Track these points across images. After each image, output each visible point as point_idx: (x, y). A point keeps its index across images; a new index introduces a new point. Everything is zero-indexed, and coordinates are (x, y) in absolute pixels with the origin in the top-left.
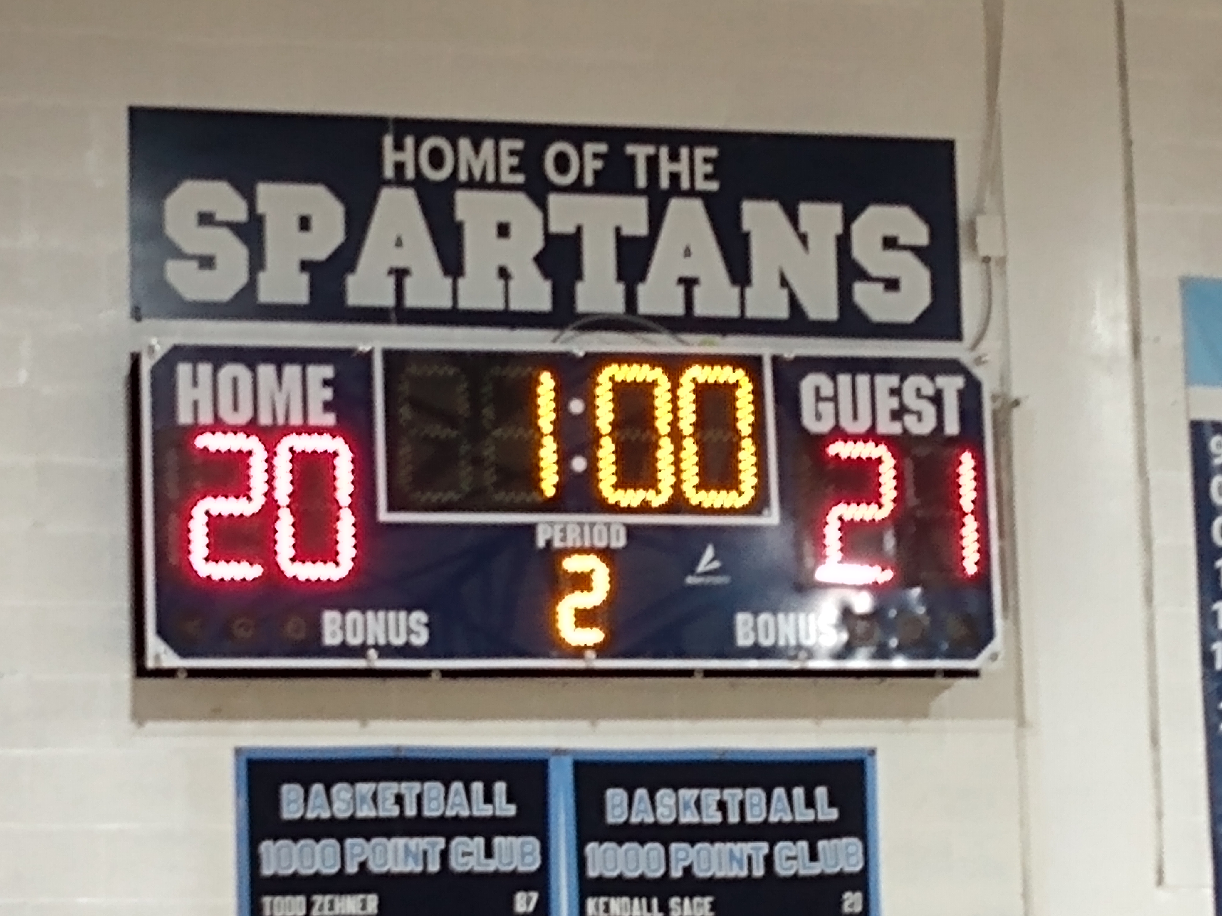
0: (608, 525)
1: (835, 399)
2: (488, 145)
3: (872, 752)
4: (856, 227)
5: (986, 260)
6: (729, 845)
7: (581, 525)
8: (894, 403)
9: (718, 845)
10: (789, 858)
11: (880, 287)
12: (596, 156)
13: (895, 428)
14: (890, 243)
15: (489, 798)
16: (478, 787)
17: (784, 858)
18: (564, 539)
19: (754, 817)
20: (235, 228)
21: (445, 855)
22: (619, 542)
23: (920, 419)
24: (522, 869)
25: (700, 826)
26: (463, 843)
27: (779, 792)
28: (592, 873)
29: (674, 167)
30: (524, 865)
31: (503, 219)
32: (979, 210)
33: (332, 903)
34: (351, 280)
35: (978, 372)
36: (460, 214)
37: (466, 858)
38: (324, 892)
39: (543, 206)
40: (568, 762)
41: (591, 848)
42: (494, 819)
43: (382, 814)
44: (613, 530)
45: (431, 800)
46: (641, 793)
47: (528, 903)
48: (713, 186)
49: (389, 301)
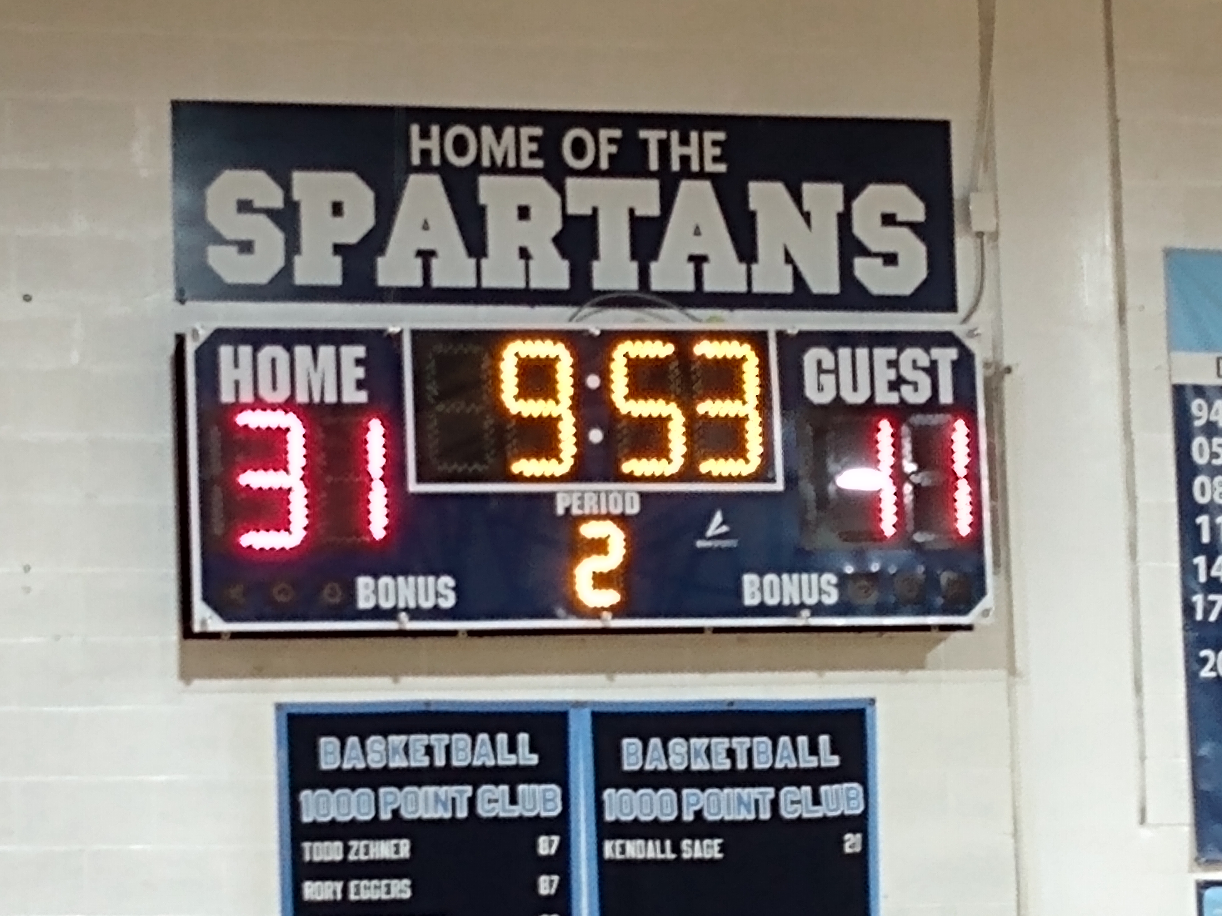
0: (623, 493)
1: (836, 371)
2: (509, 132)
3: (872, 701)
4: (856, 205)
5: (980, 235)
6: (738, 790)
7: (598, 492)
8: (892, 375)
9: (727, 791)
10: (793, 802)
11: (879, 261)
12: (611, 141)
13: (893, 398)
14: (889, 220)
15: (513, 748)
16: (502, 738)
17: (788, 802)
18: (581, 507)
19: (761, 763)
20: (271, 213)
21: (472, 802)
22: (633, 509)
23: (916, 390)
24: (544, 814)
25: (711, 773)
26: (490, 791)
27: (784, 740)
28: (609, 817)
29: (685, 151)
30: (546, 810)
31: (523, 203)
32: (973, 187)
33: (367, 847)
34: (381, 262)
35: (971, 344)
36: (483, 199)
37: (493, 805)
38: (359, 838)
39: (561, 190)
40: (586, 714)
41: (608, 793)
42: (517, 768)
43: (414, 764)
44: (628, 496)
45: (458, 750)
46: (655, 742)
47: (550, 846)
48: (722, 168)
49: (417, 281)
